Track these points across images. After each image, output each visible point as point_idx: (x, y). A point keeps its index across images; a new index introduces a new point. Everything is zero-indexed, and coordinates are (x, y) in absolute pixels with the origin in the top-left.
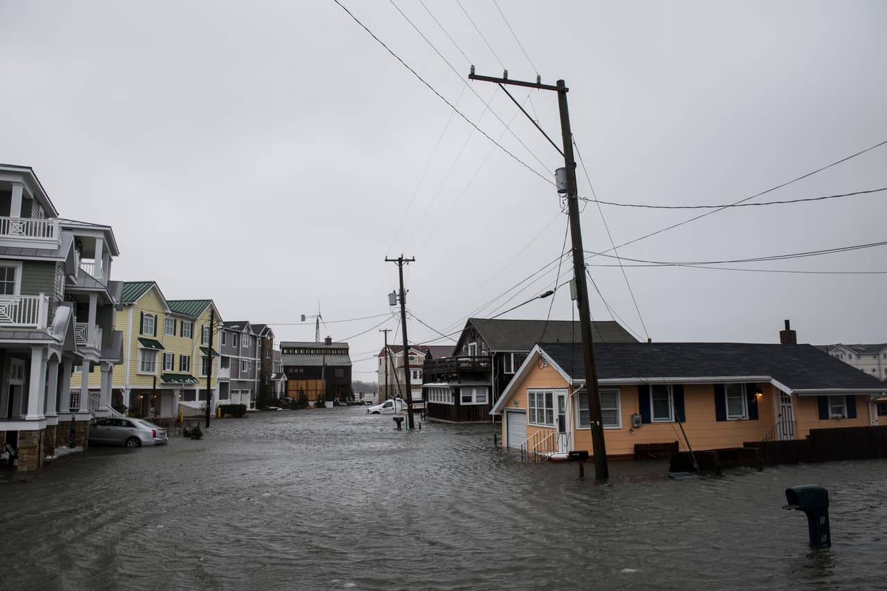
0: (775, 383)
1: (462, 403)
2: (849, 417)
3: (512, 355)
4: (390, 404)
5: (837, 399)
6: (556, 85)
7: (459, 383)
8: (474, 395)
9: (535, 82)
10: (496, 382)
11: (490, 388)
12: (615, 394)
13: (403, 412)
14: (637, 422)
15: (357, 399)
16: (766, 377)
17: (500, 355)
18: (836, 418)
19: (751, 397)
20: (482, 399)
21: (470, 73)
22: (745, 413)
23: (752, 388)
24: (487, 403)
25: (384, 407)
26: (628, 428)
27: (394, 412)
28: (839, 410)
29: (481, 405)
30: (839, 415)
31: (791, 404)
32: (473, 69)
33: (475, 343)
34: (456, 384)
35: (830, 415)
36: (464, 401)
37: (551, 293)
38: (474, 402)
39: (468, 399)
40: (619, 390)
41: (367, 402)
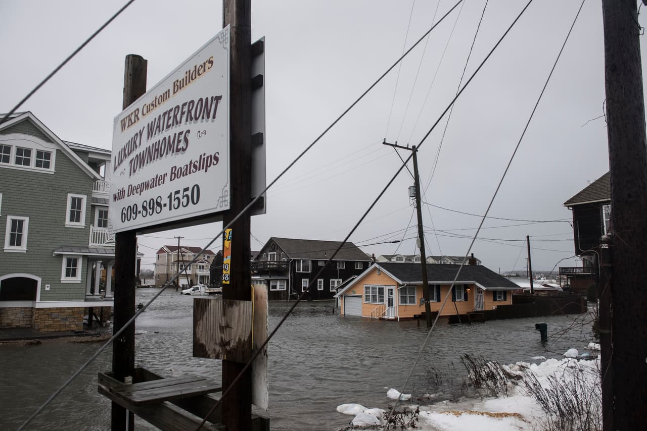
0: (478, 284)
1: (271, 290)
2: (504, 300)
3: (302, 261)
4: (197, 289)
5: (500, 292)
6: (411, 148)
7: (270, 277)
8: (278, 284)
9: (406, 147)
10: (291, 277)
11: (288, 281)
12: (414, 289)
13: (206, 294)
14: (423, 302)
15: (143, 284)
16: (474, 282)
17: (295, 261)
18: (499, 301)
19: (465, 290)
20: (283, 287)
21: (383, 141)
22: (463, 298)
23: (466, 286)
24: (285, 289)
25: (193, 290)
26: (419, 305)
27: (200, 293)
28: (500, 297)
29: (282, 291)
30: (500, 299)
31: (483, 294)
32: (385, 139)
33: (275, 253)
34: (268, 278)
35: (498, 299)
36: (272, 288)
37: (399, 241)
38: (278, 289)
39: (275, 287)
40: (416, 287)
41: (152, 286)
